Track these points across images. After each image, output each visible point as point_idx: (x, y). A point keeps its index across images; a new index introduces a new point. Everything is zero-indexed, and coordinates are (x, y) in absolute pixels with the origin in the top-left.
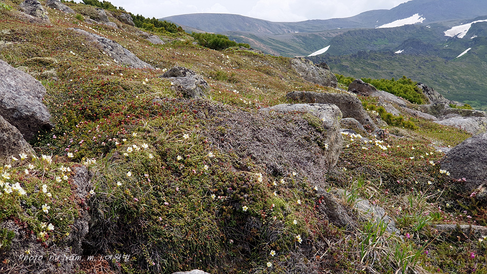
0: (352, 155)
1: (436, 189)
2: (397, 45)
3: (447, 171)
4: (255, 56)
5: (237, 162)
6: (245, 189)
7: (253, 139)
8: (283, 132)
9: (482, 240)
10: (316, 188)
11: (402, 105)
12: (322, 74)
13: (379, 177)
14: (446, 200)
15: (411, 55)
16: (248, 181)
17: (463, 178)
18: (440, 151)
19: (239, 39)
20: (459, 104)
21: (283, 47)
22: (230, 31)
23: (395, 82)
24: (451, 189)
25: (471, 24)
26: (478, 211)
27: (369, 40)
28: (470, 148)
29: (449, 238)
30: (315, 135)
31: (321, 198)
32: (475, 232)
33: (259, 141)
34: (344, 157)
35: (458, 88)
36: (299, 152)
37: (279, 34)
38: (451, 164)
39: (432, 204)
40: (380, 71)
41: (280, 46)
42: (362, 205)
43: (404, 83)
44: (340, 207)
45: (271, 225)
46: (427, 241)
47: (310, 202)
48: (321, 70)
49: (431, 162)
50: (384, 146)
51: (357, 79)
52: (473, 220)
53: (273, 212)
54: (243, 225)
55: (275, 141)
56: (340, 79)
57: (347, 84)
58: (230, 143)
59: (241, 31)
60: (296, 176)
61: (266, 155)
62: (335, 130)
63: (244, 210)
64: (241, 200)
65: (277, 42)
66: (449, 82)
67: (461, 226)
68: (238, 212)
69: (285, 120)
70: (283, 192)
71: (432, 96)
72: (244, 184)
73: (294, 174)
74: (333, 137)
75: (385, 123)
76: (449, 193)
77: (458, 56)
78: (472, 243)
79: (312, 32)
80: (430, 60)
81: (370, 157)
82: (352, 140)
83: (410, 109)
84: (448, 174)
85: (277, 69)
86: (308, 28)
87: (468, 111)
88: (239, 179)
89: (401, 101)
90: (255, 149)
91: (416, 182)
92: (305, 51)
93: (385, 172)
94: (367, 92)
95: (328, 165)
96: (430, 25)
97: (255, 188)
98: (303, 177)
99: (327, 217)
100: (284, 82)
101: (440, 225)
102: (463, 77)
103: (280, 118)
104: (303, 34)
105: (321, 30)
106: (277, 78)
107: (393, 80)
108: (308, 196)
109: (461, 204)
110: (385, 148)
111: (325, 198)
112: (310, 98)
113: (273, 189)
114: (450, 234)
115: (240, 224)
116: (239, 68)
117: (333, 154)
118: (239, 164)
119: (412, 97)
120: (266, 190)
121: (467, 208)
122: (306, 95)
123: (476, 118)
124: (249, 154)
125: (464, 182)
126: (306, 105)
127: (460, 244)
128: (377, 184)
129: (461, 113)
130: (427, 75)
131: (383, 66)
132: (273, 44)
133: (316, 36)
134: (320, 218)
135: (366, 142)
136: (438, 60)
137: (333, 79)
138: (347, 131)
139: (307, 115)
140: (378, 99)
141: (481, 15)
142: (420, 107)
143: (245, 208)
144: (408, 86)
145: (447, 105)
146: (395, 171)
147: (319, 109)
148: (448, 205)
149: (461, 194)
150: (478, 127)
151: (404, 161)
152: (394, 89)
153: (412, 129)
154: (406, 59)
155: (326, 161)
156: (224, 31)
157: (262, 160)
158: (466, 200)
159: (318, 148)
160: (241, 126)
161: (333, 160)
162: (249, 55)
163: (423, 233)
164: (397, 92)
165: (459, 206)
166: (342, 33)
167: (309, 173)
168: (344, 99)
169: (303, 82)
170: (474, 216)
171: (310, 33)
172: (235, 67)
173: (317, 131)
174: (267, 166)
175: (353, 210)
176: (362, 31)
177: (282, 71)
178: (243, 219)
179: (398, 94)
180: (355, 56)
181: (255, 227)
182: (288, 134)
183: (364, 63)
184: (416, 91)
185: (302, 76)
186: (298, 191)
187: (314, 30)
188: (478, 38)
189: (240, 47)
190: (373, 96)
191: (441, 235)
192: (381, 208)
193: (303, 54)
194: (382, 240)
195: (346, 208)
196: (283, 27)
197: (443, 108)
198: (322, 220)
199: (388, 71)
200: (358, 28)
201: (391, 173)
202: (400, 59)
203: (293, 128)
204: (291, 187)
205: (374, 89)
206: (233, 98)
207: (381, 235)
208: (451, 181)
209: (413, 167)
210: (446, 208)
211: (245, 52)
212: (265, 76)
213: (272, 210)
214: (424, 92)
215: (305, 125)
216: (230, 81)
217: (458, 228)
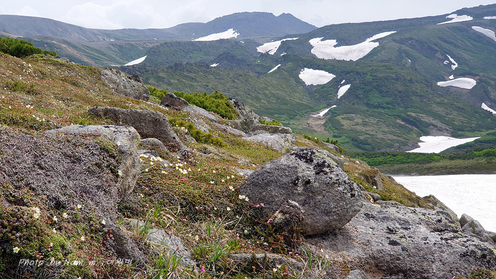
0: (151, 179)
1: (235, 215)
2: (212, 58)
3: (246, 196)
4: (62, 65)
5: (11, 194)
6: (17, 226)
7: (34, 167)
8: (71, 157)
9: (276, 270)
10: (104, 222)
11: (213, 120)
12: (134, 86)
13: (177, 203)
14: (244, 227)
15: (225, 68)
16: (21, 217)
17: (261, 204)
18: (242, 174)
19: (51, 46)
20: (267, 120)
21: (97, 54)
22: (40, 35)
23: (208, 96)
24: (250, 215)
25: (281, 41)
26: (274, 237)
27: (185, 52)
28: (268, 172)
29: (245, 268)
30: (107, 161)
31: (109, 233)
32: (270, 261)
33: (42, 168)
34: (143, 182)
35: (269, 102)
36: (88, 180)
37: (94, 41)
38: (250, 189)
39: (230, 231)
40: (196, 84)
41: (95, 53)
42: (156, 236)
43: (216, 97)
44: (130, 241)
45: (48, 267)
46: (223, 273)
47: (96, 237)
48: (133, 82)
49: (231, 188)
50: (184, 170)
51: (169, 93)
52: (269, 247)
53: (51, 253)
54: (14, 268)
55: (60, 168)
56: (152, 92)
57: (160, 97)
58: (5, 171)
59: (53, 37)
60: (81, 208)
61: (48, 185)
62: (131, 154)
63: (14, 251)
64: (12, 240)
65: (92, 49)
66: (260, 96)
67: (257, 255)
68: (8, 254)
69: (74, 144)
70: (66, 228)
71: (243, 111)
72: (16, 221)
73: (79, 206)
74: (129, 162)
75: (194, 139)
76: (247, 219)
77: (270, 72)
78: (266, 273)
79: (128, 41)
80: (243, 75)
81: (169, 182)
82: (152, 163)
83: (220, 125)
84: (247, 199)
85: (85, 79)
86: (124, 37)
87: (276, 128)
88: (11, 215)
89: (212, 116)
90: (36, 179)
91: (215, 209)
92: (121, 60)
93: (185, 199)
94: (179, 107)
95: (122, 193)
96: (244, 40)
97: (31, 225)
98: (90, 210)
99: (116, 254)
100: (92, 95)
101: (237, 255)
102: (273, 92)
103: (68, 141)
104: (118, 43)
105: (137, 40)
106: (85, 89)
107: (205, 95)
108: (94, 231)
109: (258, 231)
110: (185, 172)
111: (113, 233)
112: (115, 114)
113: (53, 224)
114: (245, 264)
115: (11, 268)
116: (42, 78)
117: (130, 180)
118: (14, 196)
119: (224, 112)
120: (44, 227)
121: (264, 234)
122: (110, 111)
123: (282, 135)
124: (27, 185)
125: (262, 208)
126: (100, 127)
127: (255, 275)
128: (175, 212)
129: (269, 129)
130: (241, 89)
131: (198, 79)
132: (87, 51)
133: (133, 45)
134: (106, 255)
135: (166, 165)
136: (251, 75)
137: (146, 92)
138: (149, 152)
139: (100, 138)
140: (189, 114)
141: (289, 33)
142: (231, 122)
143: (17, 250)
144: (220, 101)
145: (257, 120)
146: (194, 196)
147: (114, 132)
148: (246, 231)
149: (259, 220)
150: (284, 144)
151: (204, 186)
152: (207, 103)
153: (221, 146)
154: (221, 73)
155: (119, 190)
156: (33, 35)
157: (42, 191)
158: (264, 226)
159: (111, 175)
160: (20, 152)
161: (129, 186)
162: (55, 64)
163: (219, 264)
164: (210, 107)
165: (257, 233)
166: (159, 44)
167: (97, 204)
168: (150, 116)
169: (112, 94)
170: (270, 243)
171: (127, 42)
172: (38, 76)
173: (110, 156)
174: (48, 198)
175: (145, 244)
176: (179, 43)
177: (90, 82)
178: (14, 262)
179: (210, 108)
180: (172, 67)
181: (28, 271)
182: (77, 160)
183: (180, 75)
184: (228, 105)
185: (113, 88)
186: (83, 226)
187: (130, 39)
188: (287, 55)
189: (46, 55)
190: (185, 110)
191: (238, 265)
192: (177, 238)
193: (118, 63)
194: (174, 276)
195: (138, 241)
196: (98, 34)
197: (253, 123)
198: (109, 256)
199: (204, 84)
200: (174, 40)
201: (190, 199)
202: (214, 72)
203: (83, 153)
204: (76, 222)
205: (186, 104)
206: (25, 114)
207: (173, 270)
208: (250, 207)
209: (212, 192)
210: (244, 235)
211: (50, 61)
212: (70, 87)
213: (49, 249)
214: (235, 107)
215: (96, 150)
216: (29, 92)
217: (254, 258)
